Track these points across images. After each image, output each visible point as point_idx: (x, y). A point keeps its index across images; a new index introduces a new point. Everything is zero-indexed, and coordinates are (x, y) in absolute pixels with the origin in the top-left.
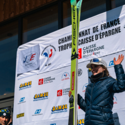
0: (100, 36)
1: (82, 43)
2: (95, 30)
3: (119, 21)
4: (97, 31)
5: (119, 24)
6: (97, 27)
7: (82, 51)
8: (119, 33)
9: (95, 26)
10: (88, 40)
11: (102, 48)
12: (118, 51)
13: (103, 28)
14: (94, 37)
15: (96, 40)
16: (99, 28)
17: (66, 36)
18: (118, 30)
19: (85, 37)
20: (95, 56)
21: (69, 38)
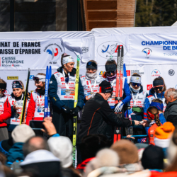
0: (20, 51)
1: (1, 53)
2: (16, 44)
3: (39, 44)
4: (18, 46)
8: (38, 54)
9: (16, 41)
10: (8, 51)
11: (22, 62)
12: (37, 69)
13: (24, 45)
14: (14, 51)
15: (16, 53)
16: (20, 44)
18: (38, 52)
19: (5, 48)
20: (14, 68)
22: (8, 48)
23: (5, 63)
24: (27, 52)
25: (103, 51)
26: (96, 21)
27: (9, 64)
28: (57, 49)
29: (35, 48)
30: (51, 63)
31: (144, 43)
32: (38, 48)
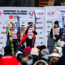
2: (18, 11)
9: (18, 10)
16: (20, 11)
17: (7, 10)
18: (26, 14)
19: (14, 12)
21: (8, 11)
22: (15, 12)
23: (14, 18)
24: (22, 14)
25: (48, 14)
26: (41, 2)
27: (16, 18)
28: (32, 13)
29: (25, 13)
30: (30, 18)
31: (62, 11)
32: (26, 13)
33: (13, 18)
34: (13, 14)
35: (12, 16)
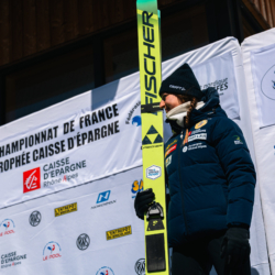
0: (78, 140)
1: (42, 156)
2: (68, 127)
3: (115, 110)
4: (72, 130)
5: (116, 115)
6: (72, 122)
7: (42, 173)
8: (115, 135)
9: (68, 120)
10: (54, 149)
11: (82, 165)
12: (115, 171)
13: (84, 124)
14: (66, 143)
15: (70, 148)
16: (77, 123)
17: (10, 142)
18: (113, 129)
19: (48, 143)
20: (68, 184)
21: (15, 146)
22: (53, 141)
24: (91, 137)
27: (58, 177)
33: (42, 181)
34: (42, 154)
35: (38, 169)
